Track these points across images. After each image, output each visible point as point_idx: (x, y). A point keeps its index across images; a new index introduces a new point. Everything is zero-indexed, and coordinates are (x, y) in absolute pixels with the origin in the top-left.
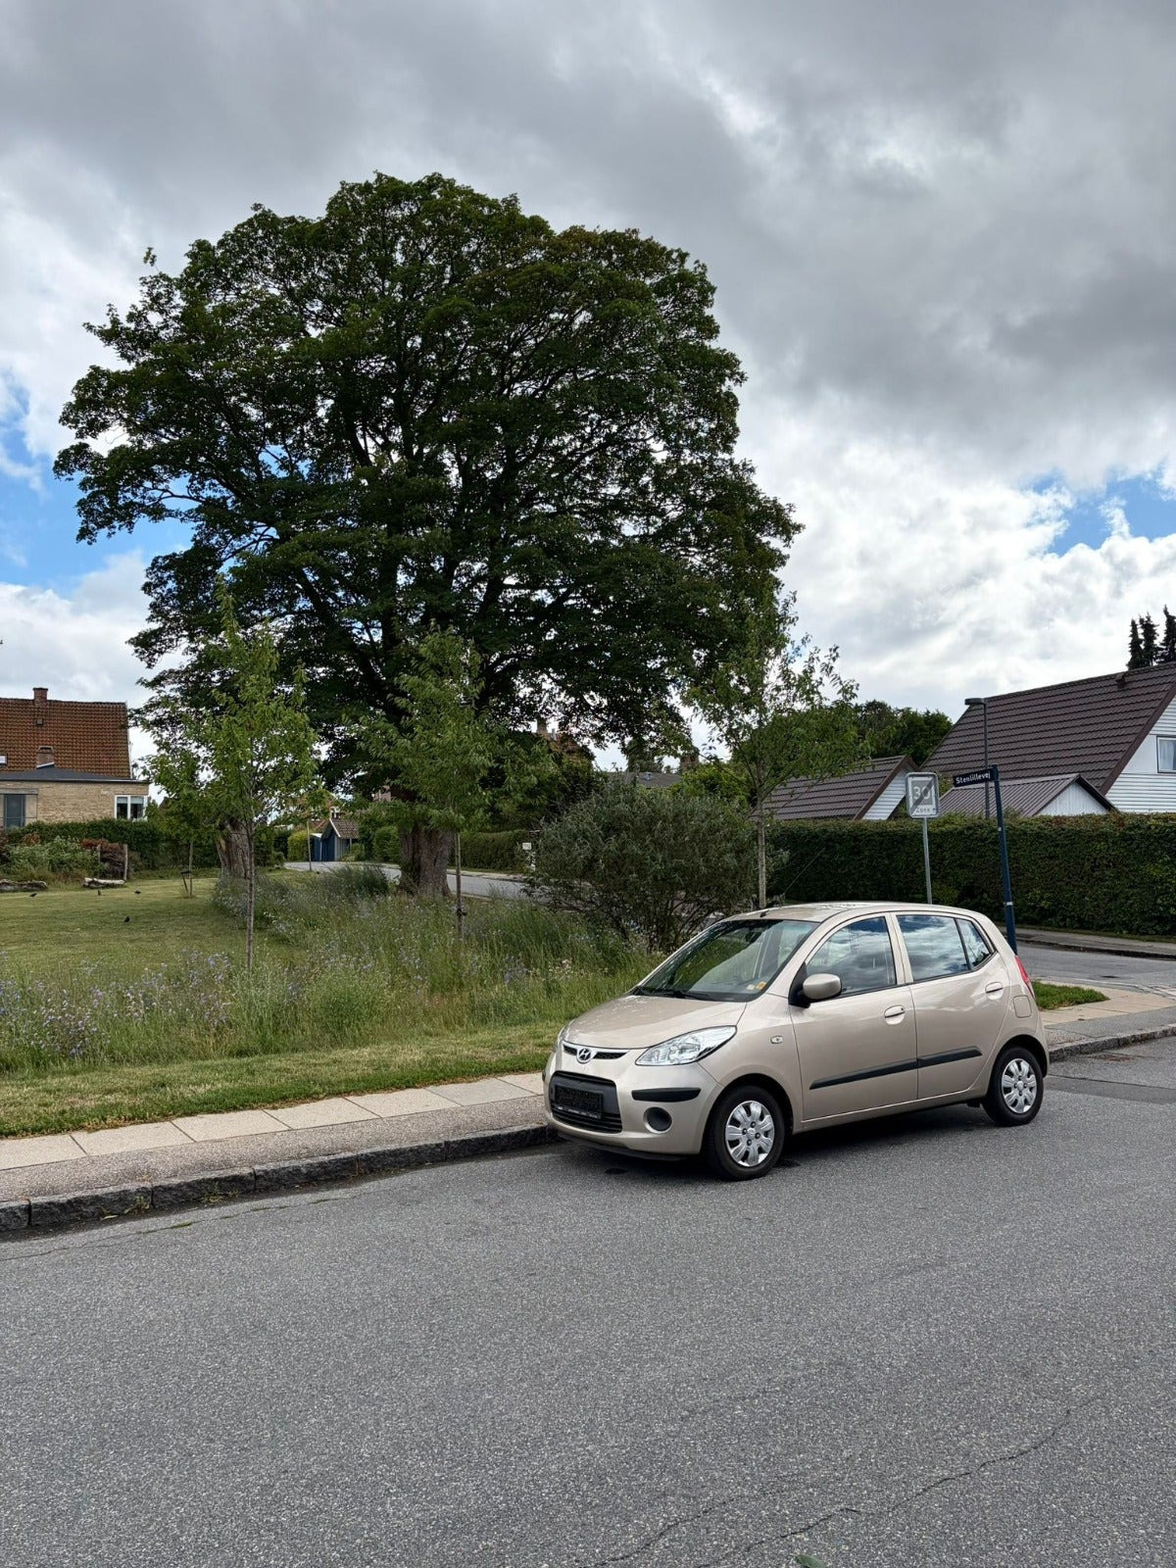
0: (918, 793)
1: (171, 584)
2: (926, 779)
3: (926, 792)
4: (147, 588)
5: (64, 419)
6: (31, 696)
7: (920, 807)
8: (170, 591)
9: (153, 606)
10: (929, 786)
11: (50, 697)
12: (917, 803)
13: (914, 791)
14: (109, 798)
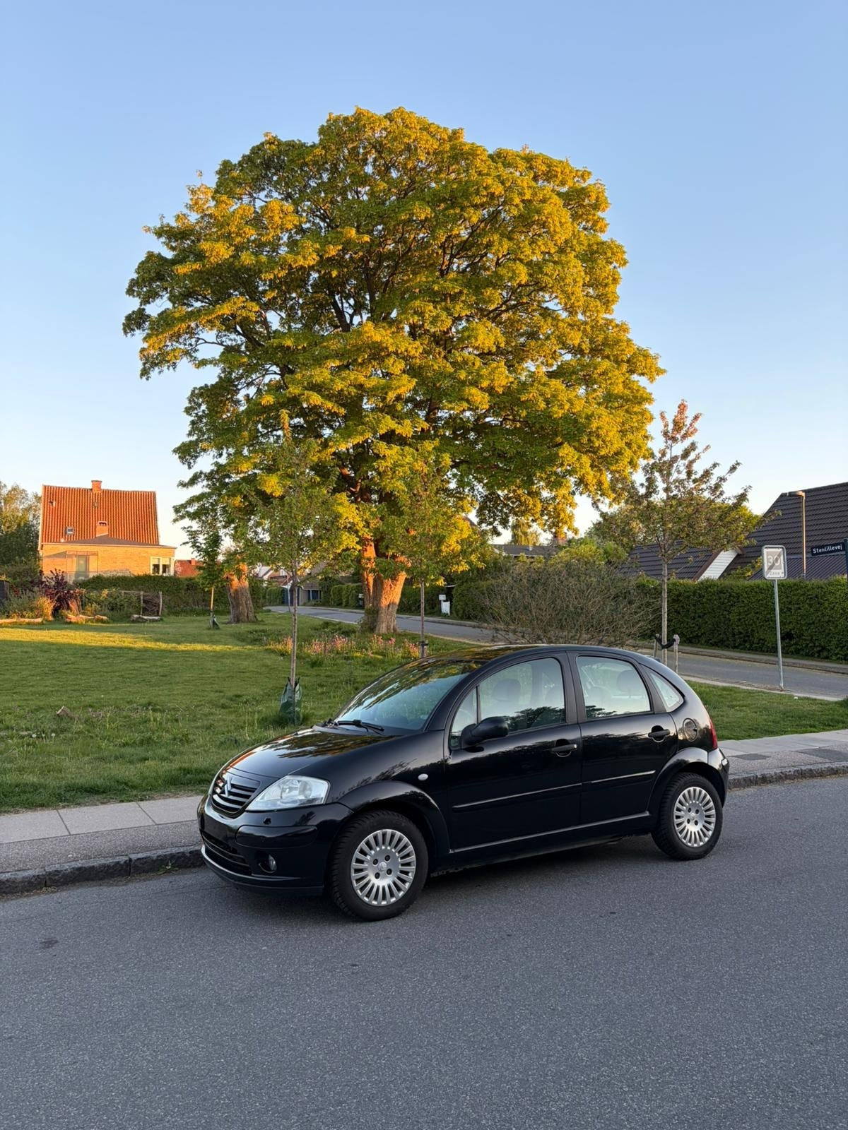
0: (771, 561)
1: (204, 407)
2: (776, 550)
3: (777, 560)
4: (188, 411)
5: (130, 291)
6: (89, 486)
7: (772, 571)
8: (204, 411)
9: (193, 423)
10: (779, 555)
11: (104, 487)
12: (771, 568)
13: (768, 559)
14: (147, 559)
